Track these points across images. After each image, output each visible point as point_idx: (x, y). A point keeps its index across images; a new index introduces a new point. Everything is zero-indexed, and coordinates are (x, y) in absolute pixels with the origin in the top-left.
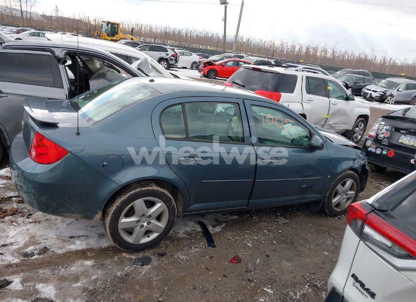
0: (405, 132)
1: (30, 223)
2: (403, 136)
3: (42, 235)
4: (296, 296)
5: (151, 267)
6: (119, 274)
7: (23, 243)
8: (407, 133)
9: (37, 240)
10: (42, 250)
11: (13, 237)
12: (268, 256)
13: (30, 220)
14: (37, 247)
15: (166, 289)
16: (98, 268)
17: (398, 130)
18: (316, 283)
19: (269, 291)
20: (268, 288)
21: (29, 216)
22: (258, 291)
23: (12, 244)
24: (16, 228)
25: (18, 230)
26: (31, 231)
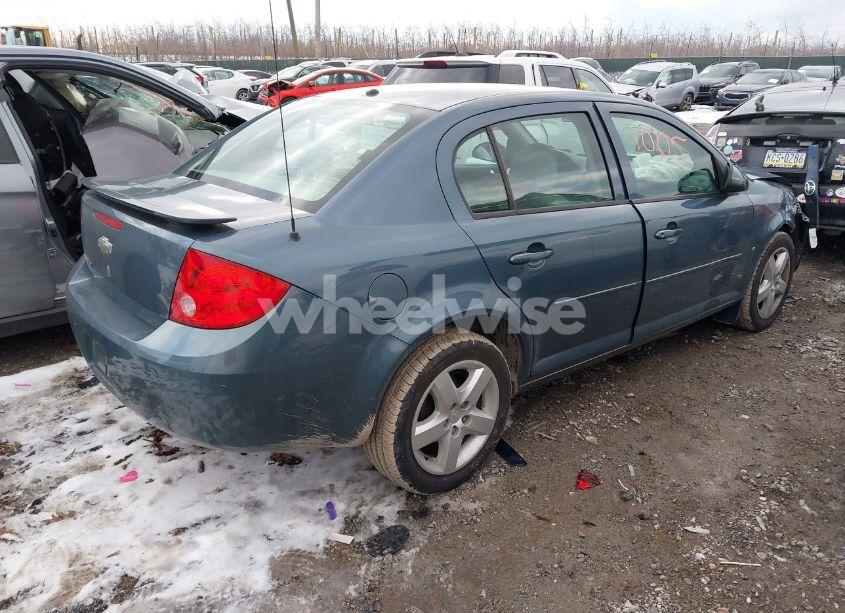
0: (772, 143)
1: (48, 522)
2: (770, 152)
3: (99, 548)
4: (757, 525)
5: (418, 549)
6: (351, 591)
7: (58, 582)
8: (777, 146)
9: (92, 564)
10: (119, 587)
11: (20, 573)
12: (642, 454)
13: (45, 515)
14: (103, 581)
15: (483, 594)
16: (293, 592)
17: (757, 142)
18: (773, 486)
19: (698, 529)
20: (694, 525)
21: (38, 507)
22: (679, 538)
23: (25, 593)
24: (15, 547)
25: (26, 549)
26: (61, 543)
